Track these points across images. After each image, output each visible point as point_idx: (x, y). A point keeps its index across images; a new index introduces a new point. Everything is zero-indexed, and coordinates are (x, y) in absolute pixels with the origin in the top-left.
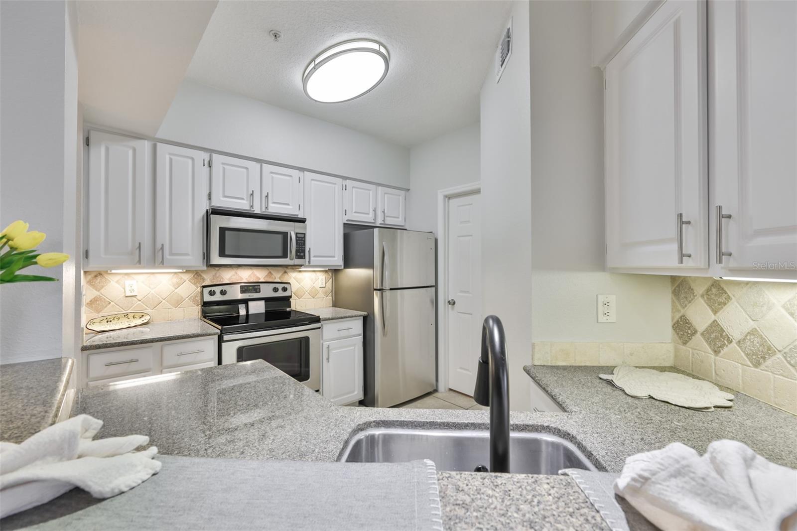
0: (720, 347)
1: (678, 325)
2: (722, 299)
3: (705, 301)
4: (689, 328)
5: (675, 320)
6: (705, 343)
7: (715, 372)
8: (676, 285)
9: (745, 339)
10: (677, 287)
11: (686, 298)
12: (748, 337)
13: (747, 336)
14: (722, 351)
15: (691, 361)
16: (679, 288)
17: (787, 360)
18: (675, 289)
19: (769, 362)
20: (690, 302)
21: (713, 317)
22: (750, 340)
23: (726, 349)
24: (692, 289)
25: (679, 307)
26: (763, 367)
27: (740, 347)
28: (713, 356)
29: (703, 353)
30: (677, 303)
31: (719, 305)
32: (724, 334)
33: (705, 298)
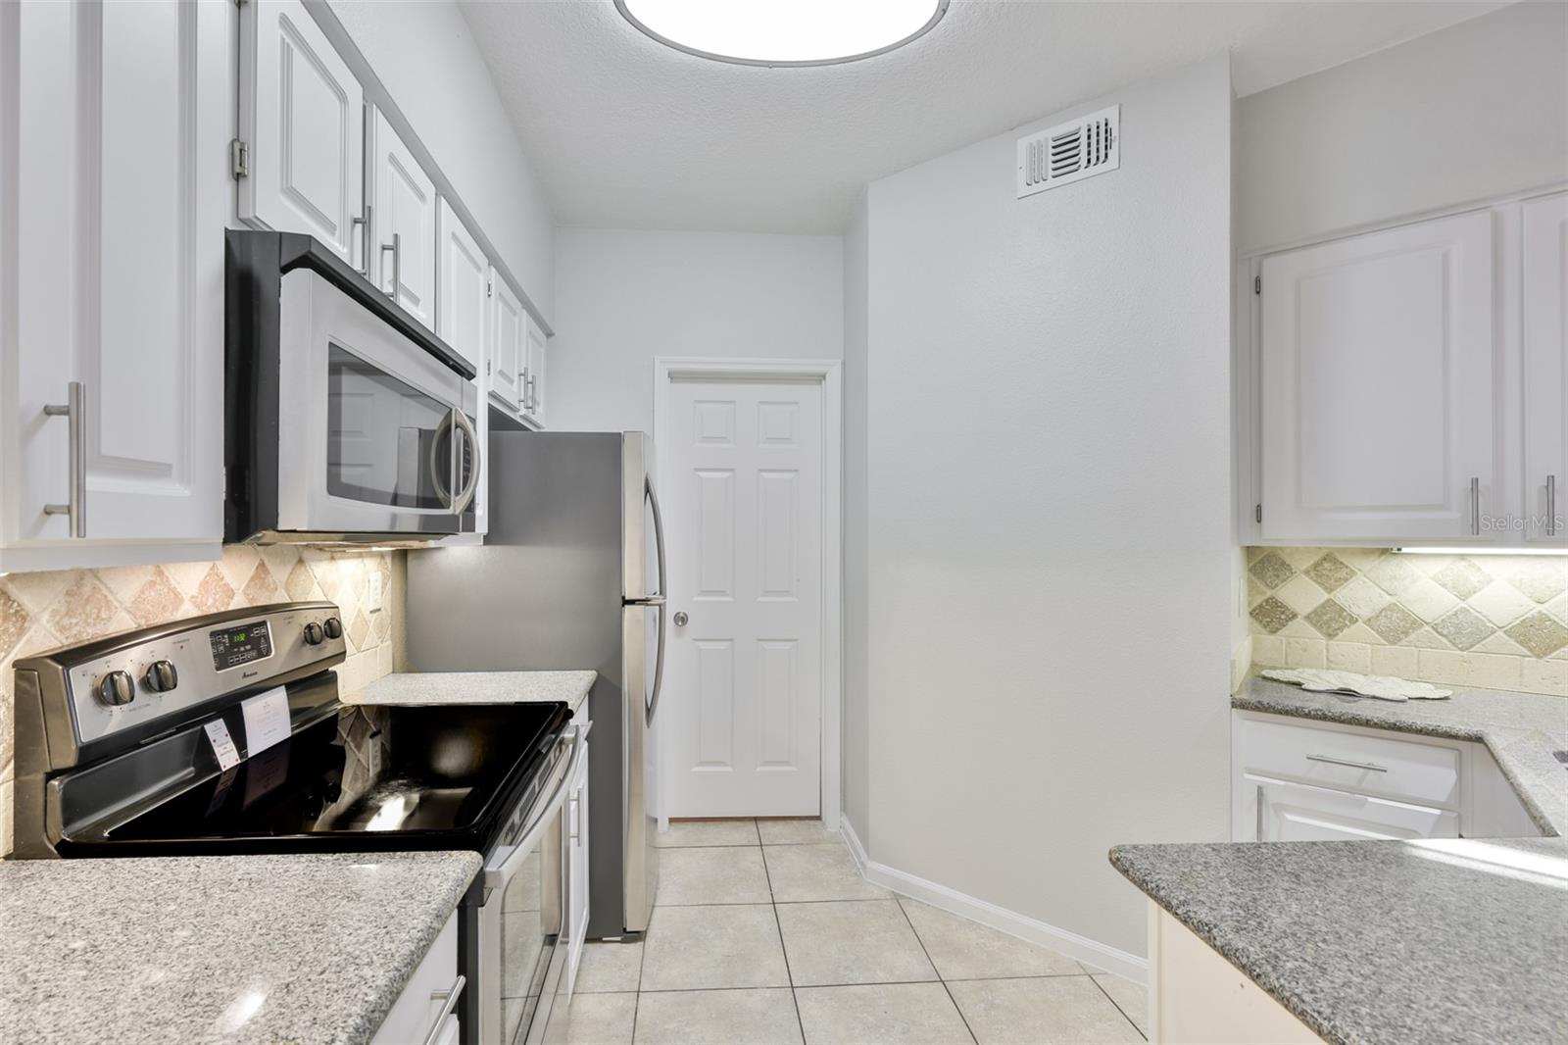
0: (1339, 629)
1: (1261, 611)
2: (1343, 574)
3: (1312, 578)
4: (1283, 613)
5: (1255, 605)
6: (1313, 629)
7: (1328, 659)
8: (1258, 559)
9: (1378, 616)
10: (1259, 562)
11: (1278, 576)
12: (1383, 614)
13: (1381, 612)
14: (1340, 634)
15: (1284, 652)
16: (1264, 563)
17: (1438, 632)
18: (1255, 566)
19: (1412, 636)
20: (1284, 580)
21: (1326, 596)
22: (1385, 616)
23: (1346, 630)
24: (1288, 565)
25: (1263, 587)
26: (1404, 642)
27: (1370, 626)
28: (1324, 642)
29: (1307, 640)
30: (1258, 584)
31: (1336, 581)
32: (1345, 613)
33: (1313, 575)
